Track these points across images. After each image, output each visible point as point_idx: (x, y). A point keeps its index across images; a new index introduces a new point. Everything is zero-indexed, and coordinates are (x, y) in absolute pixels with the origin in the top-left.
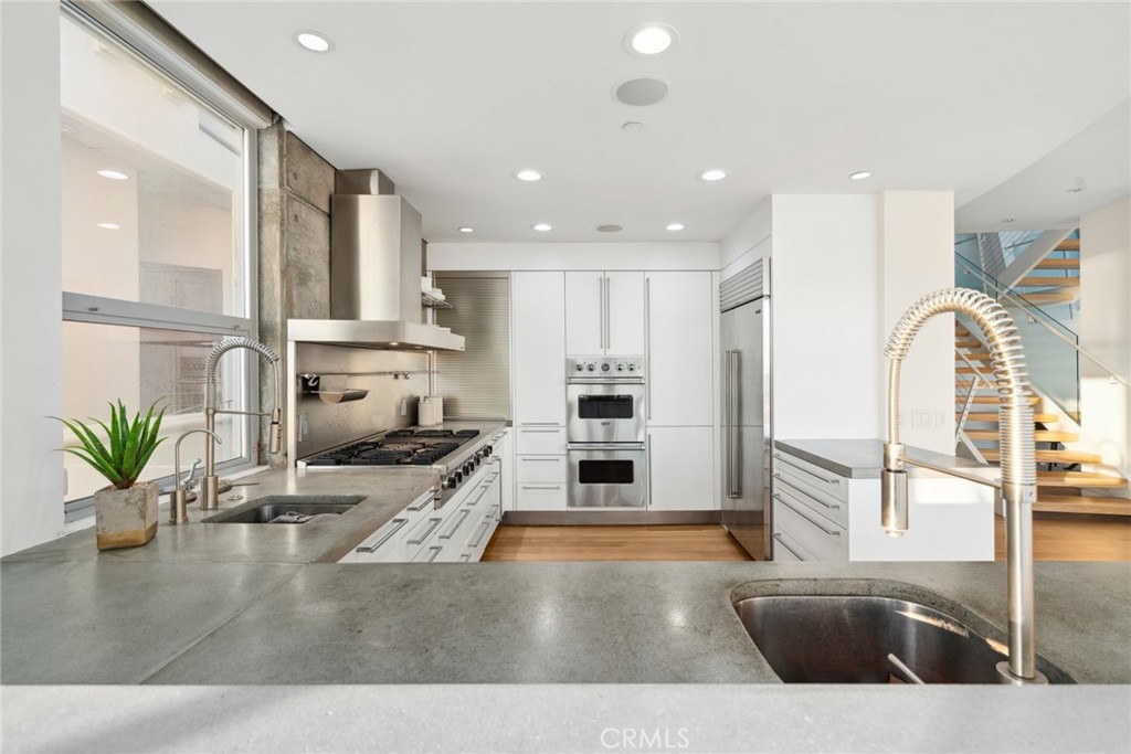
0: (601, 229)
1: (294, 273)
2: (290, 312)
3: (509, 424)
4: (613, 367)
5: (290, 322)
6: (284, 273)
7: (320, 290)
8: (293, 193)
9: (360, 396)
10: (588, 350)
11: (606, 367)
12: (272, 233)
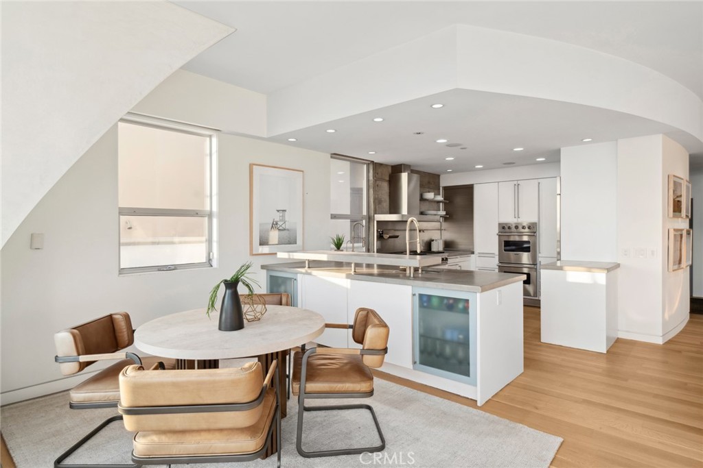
0: (505, 164)
1: (377, 201)
2: (375, 213)
3: (473, 253)
4: (520, 227)
5: (376, 215)
6: (374, 202)
7: (386, 204)
8: (377, 178)
9: (397, 237)
10: (510, 219)
11: (517, 227)
12: (371, 191)
